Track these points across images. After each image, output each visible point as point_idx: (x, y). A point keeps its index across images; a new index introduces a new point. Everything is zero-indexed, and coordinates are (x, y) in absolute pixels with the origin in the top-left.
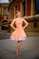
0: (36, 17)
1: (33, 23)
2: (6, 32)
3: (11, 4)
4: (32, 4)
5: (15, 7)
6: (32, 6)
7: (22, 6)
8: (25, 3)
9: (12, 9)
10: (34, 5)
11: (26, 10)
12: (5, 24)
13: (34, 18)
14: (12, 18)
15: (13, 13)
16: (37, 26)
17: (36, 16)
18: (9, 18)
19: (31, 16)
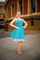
0: (33, 16)
1: (30, 22)
2: (4, 31)
3: (8, 2)
4: (28, 3)
5: (11, 6)
6: (29, 5)
7: (19, 5)
8: (22, 2)
9: (9, 8)
10: (31, 3)
11: (23, 8)
12: (2, 23)
13: (30, 16)
14: (9, 17)
15: (10, 12)
16: (34, 24)
17: (33, 14)
18: (6, 17)
19: (28, 15)
